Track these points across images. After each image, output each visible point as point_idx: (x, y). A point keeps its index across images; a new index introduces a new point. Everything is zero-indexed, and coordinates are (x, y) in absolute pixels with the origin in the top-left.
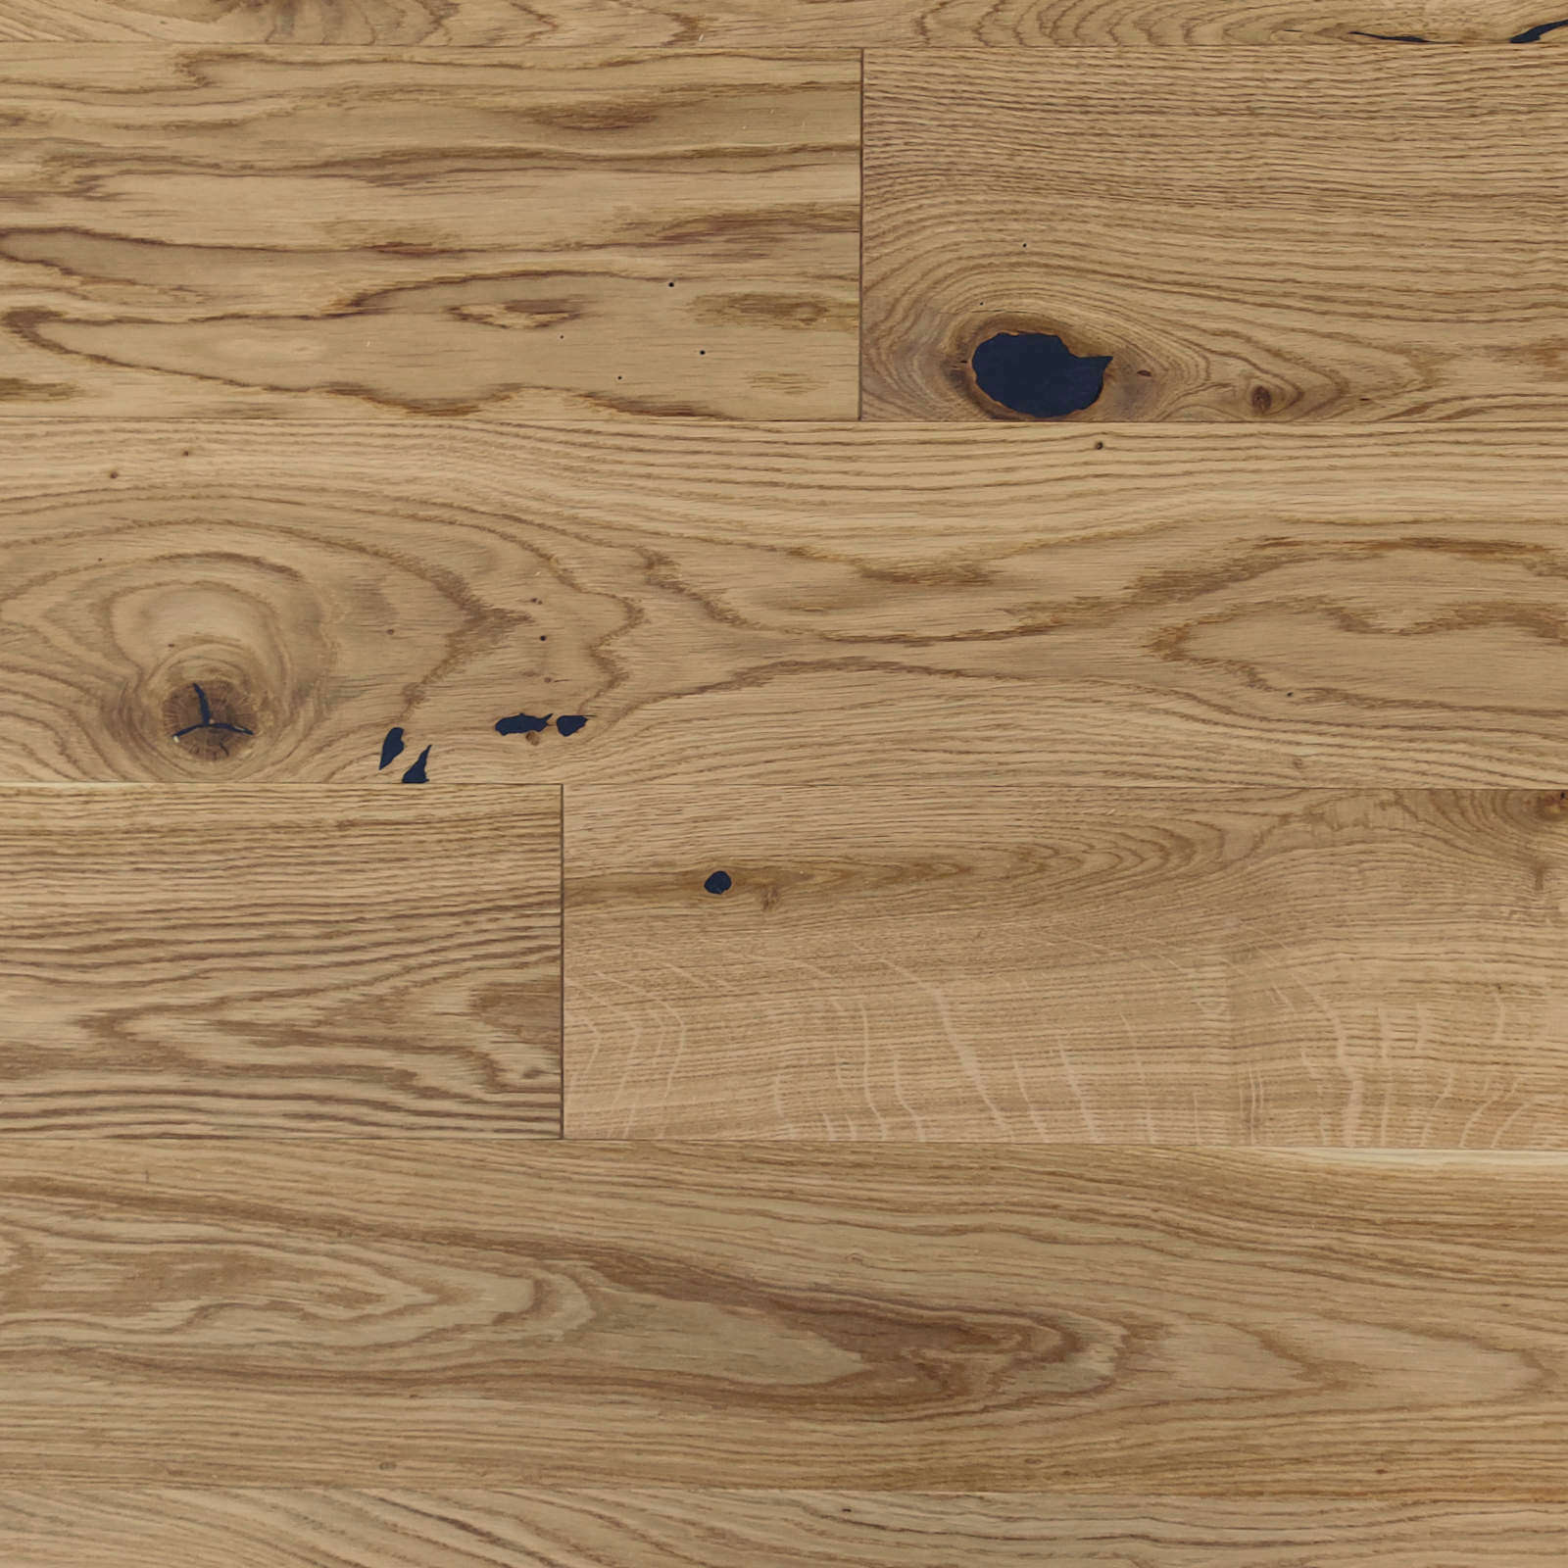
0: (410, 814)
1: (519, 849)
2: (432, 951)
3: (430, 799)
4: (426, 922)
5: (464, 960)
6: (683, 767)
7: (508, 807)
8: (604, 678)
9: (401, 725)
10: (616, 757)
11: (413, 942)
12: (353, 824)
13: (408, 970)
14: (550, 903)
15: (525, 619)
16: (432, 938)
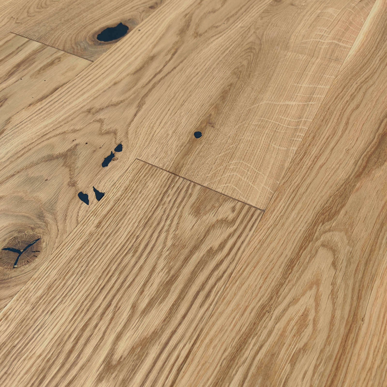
0: (112, 203)
1: (149, 179)
2: (166, 219)
3: (111, 195)
4: (154, 216)
5: (177, 211)
6: (155, 129)
7: (132, 175)
8: (112, 134)
9: (79, 191)
10: (139, 142)
11: (158, 224)
12: (100, 223)
13: (168, 231)
14: (173, 179)
15: (77, 145)
16: (161, 217)
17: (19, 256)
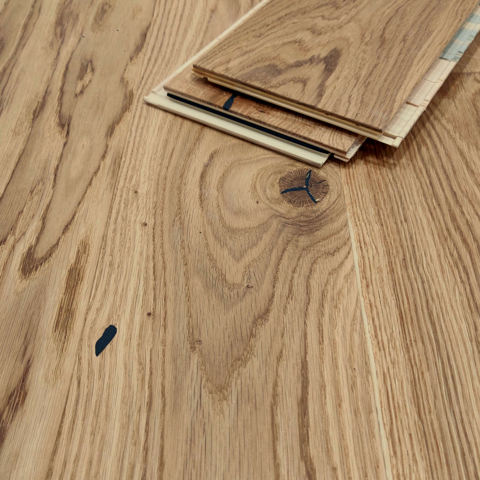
17: (308, 192)
